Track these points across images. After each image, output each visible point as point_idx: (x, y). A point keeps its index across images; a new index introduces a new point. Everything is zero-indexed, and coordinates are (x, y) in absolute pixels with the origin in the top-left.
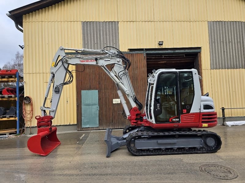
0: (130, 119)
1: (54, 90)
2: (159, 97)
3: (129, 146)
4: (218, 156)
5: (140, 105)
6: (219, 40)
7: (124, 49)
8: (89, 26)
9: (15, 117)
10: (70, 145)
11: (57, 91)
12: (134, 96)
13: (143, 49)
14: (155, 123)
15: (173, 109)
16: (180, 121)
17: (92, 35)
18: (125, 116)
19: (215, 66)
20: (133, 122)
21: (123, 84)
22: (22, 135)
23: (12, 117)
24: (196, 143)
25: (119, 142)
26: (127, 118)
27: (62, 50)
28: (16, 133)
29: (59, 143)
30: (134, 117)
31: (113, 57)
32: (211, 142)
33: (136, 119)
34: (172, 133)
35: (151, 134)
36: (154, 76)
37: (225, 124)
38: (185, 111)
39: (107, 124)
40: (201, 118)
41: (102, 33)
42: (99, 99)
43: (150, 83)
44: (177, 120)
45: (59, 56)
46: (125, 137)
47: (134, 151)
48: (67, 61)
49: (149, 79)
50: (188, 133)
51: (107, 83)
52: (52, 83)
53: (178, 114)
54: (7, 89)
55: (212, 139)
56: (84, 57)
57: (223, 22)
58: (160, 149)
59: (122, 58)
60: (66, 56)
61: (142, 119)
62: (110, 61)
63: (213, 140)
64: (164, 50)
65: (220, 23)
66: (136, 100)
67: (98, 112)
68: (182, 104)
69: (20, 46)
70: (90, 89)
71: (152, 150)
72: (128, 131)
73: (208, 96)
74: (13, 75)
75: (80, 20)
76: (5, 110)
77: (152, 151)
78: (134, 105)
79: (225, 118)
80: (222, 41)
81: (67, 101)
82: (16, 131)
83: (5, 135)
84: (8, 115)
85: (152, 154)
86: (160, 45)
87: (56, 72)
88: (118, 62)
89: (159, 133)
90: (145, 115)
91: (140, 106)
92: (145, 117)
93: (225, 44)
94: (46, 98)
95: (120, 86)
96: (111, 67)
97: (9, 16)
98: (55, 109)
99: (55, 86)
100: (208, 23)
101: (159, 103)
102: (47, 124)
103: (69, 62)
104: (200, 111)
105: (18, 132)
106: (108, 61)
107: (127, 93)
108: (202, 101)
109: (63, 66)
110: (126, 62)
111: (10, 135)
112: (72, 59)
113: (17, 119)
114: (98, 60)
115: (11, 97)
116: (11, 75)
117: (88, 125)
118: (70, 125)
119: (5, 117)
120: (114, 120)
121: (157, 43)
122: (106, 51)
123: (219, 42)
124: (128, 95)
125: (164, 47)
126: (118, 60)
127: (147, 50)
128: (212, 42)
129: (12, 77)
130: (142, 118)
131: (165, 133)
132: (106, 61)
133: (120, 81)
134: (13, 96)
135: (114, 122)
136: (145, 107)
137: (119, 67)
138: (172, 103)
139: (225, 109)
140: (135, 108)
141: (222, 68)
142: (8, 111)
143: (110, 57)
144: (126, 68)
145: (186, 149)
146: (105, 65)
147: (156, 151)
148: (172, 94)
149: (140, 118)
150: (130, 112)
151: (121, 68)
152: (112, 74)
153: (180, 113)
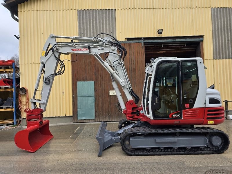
0: (126, 113)
1: (44, 81)
2: (158, 90)
3: (124, 144)
4: (225, 158)
5: (136, 98)
6: (223, 28)
7: (121, 38)
8: (85, 14)
9: (12, 108)
10: (62, 140)
11: (48, 82)
12: (130, 88)
13: (141, 38)
14: (152, 119)
15: (174, 104)
16: (181, 116)
17: (88, 24)
18: (121, 109)
19: (218, 56)
20: (128, 117)
21: (118, 75)
22: (18, 126)
23: (9, 108)
24: (200, 142)
25: (113, 138)
26: (123, 112)
27: (52, 37)
28: (13, 124)
29: (51, 137)
30: (131, 111)
31: (108, 45)
32: (217, 142)
33: (132, 113)
34: (172, 131)
35: (147, 131)
36: (152, 65)
37: (228, 118)
38: (187, 106)
39: (103, 116)
40: (206, 114)
41: (98, 22)
42: (95, 90)
43: (148, 74)
44: (179, 115)
45: (50, 44)
46: (120, 133)
47: (129, 150)
48: (57, 49)
49: (147, 69)
50: (191, 131)
51: (103, 74)
52: (43, 73)
53: (180, 109)
54: (3, 80)
55: (218, 137)
56: (75, 45)
57: (228, 9)
58: (158, 148)
59: (117, 46)
60: (56, 44)
61: (138, 114)
62: (104, 49)
63: (220, 139)
64: (163, 39)
65: (225, 10)
66: (132, 93)
67: (94, 104)
68: (185, 97)
69: (15, 36)
70: (86, 80)
71: (149, 149)
72: (123, 125)
73: (213, 88)
74: (9, 66)
75: (75, 8)
76: (3, 101)
77: (149, 151)
78: (130, 98)
79: (228, 111)
80: (226, 29)
81: (63, 93)
82: (13, 122)
83: (3, 125)
84: (5, 106)
85: (149, 153)
86: (159, 33)
87: (46, 62)
88: (113, 50)
89: (158, 130)
90: (142, 109)
91: (137, 100)
92: (141, 111)
93: (229, 31)
94: (36, 90)
95: (115, 77)
96: (105, 56)
97: (4, 5)
98: (45, 101)
99: (45, 77)
100: (211, 10)
101: (157, 96)
102: (37, 117)
103: (60, 51)
104: (205, 105)
105: (15, 123)
106: (102, 49)
107: (122, 84)
108: (208, 94)
109: (54, 56)
110: (121, 51)
111: (7, 126)
112: (64, 48)
113: (14, 110)
114: (91, 48)
115: (8, 88)
116: (7, 65)
117: (84, 117)
118: (66, 117)
119: (2, 108)
120: (110, 112)
121: (156, 31)
122: (100, 39)
123: (223, 30)
124: (123, 87)
125: (163, 36)
126: (113, 48)
127: (145, 39)
128: (216, 30)
129: (8, 68)
130: (139, 112)
131: (164, 131)
132: (99, 49)
133: (114, 72)
134: (9, 87)
135: (111, 114)
136: (142, 100)
137: (114, 56)
138: (173, 96)
139: (228, 102)
140: (131, 101)
141: (226, 58)
142: (5, 102)
143: (104, 45)
144: (121, 57)
145: (188, 148)
146: (99, 54)
147: (154, 150)
148: (172, 85)
149: (136, 112)
150: (125, 105)
151: (116, 57)
152: (106, 64)
153: (182, 107)
